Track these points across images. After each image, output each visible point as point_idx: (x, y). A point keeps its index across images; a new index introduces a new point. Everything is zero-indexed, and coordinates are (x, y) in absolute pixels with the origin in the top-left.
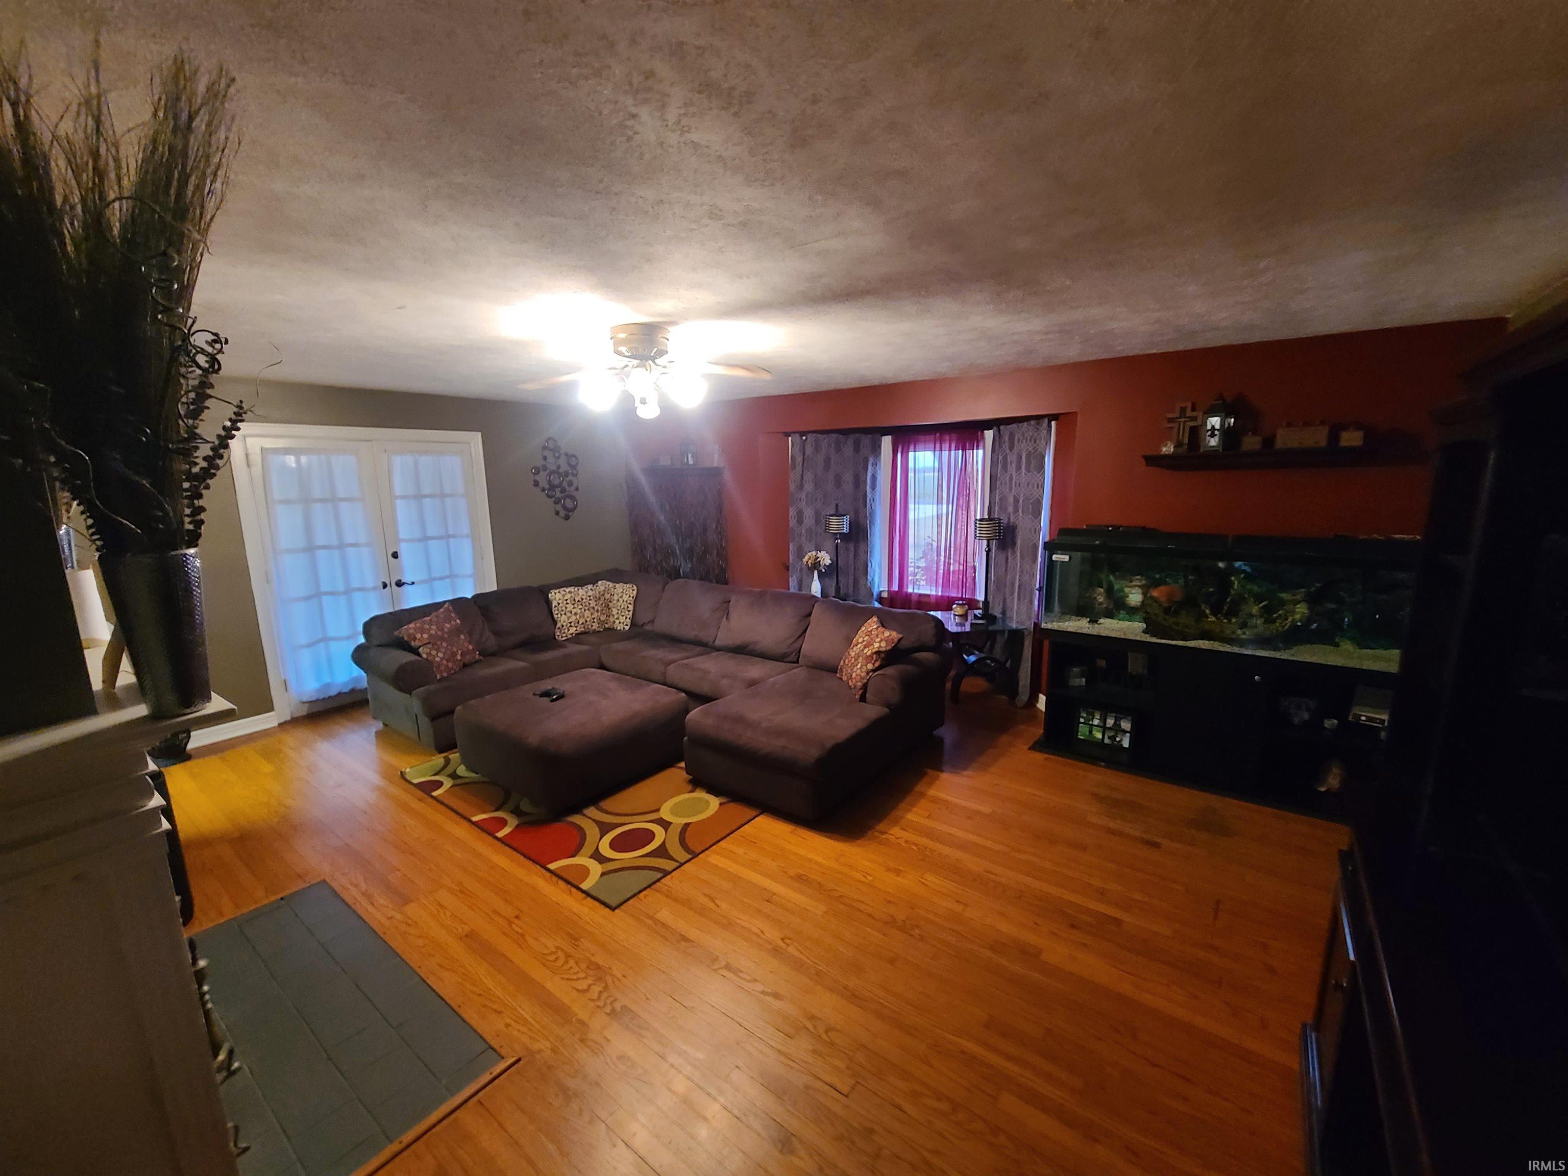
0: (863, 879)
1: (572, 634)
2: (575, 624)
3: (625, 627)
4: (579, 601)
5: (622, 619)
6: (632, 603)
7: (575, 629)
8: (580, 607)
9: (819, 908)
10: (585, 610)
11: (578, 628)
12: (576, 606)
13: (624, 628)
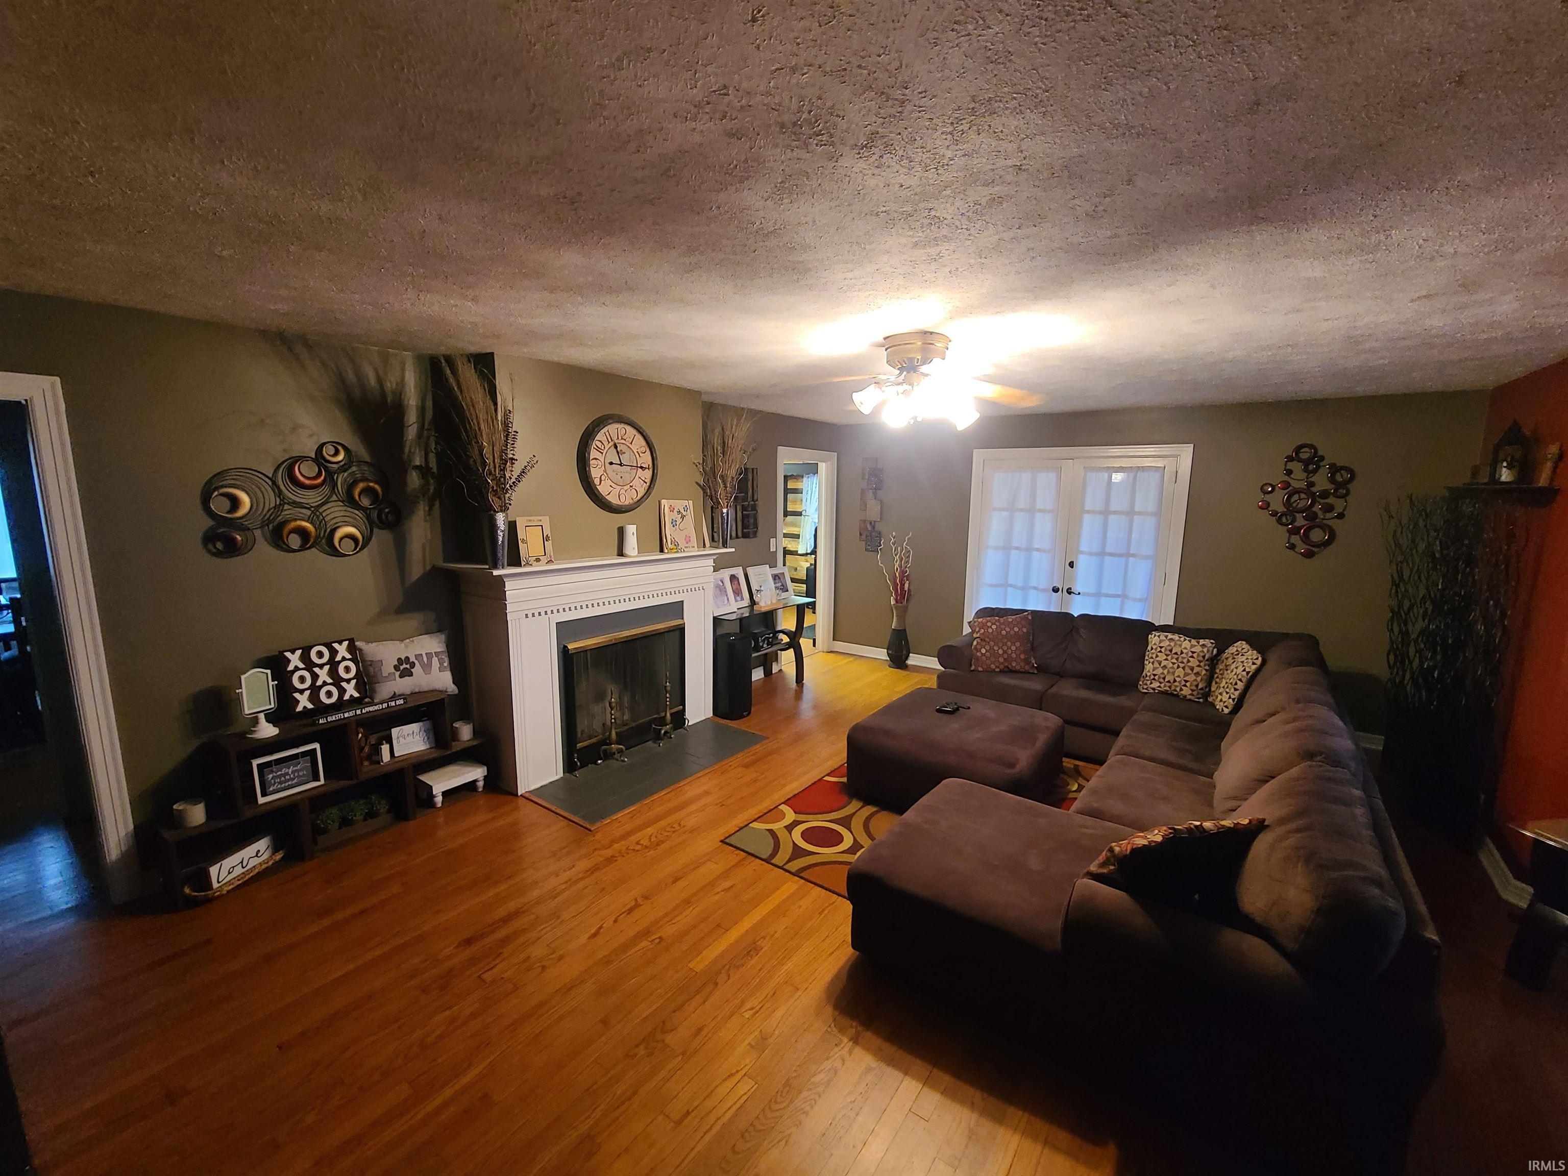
0: (748, 1005)
1: (1154, 689)
2: (1159, 678)
3: (1224, 708)
4: (1176, 653)
5: (1225, 697)
6: (1244, 680)
7: (1158, 684)
8: (1174, 661)
9: (699, 964)
10: (1178, 667)
11: (1162, 685)
12: (1169, 658)
13: (1223, 710)
